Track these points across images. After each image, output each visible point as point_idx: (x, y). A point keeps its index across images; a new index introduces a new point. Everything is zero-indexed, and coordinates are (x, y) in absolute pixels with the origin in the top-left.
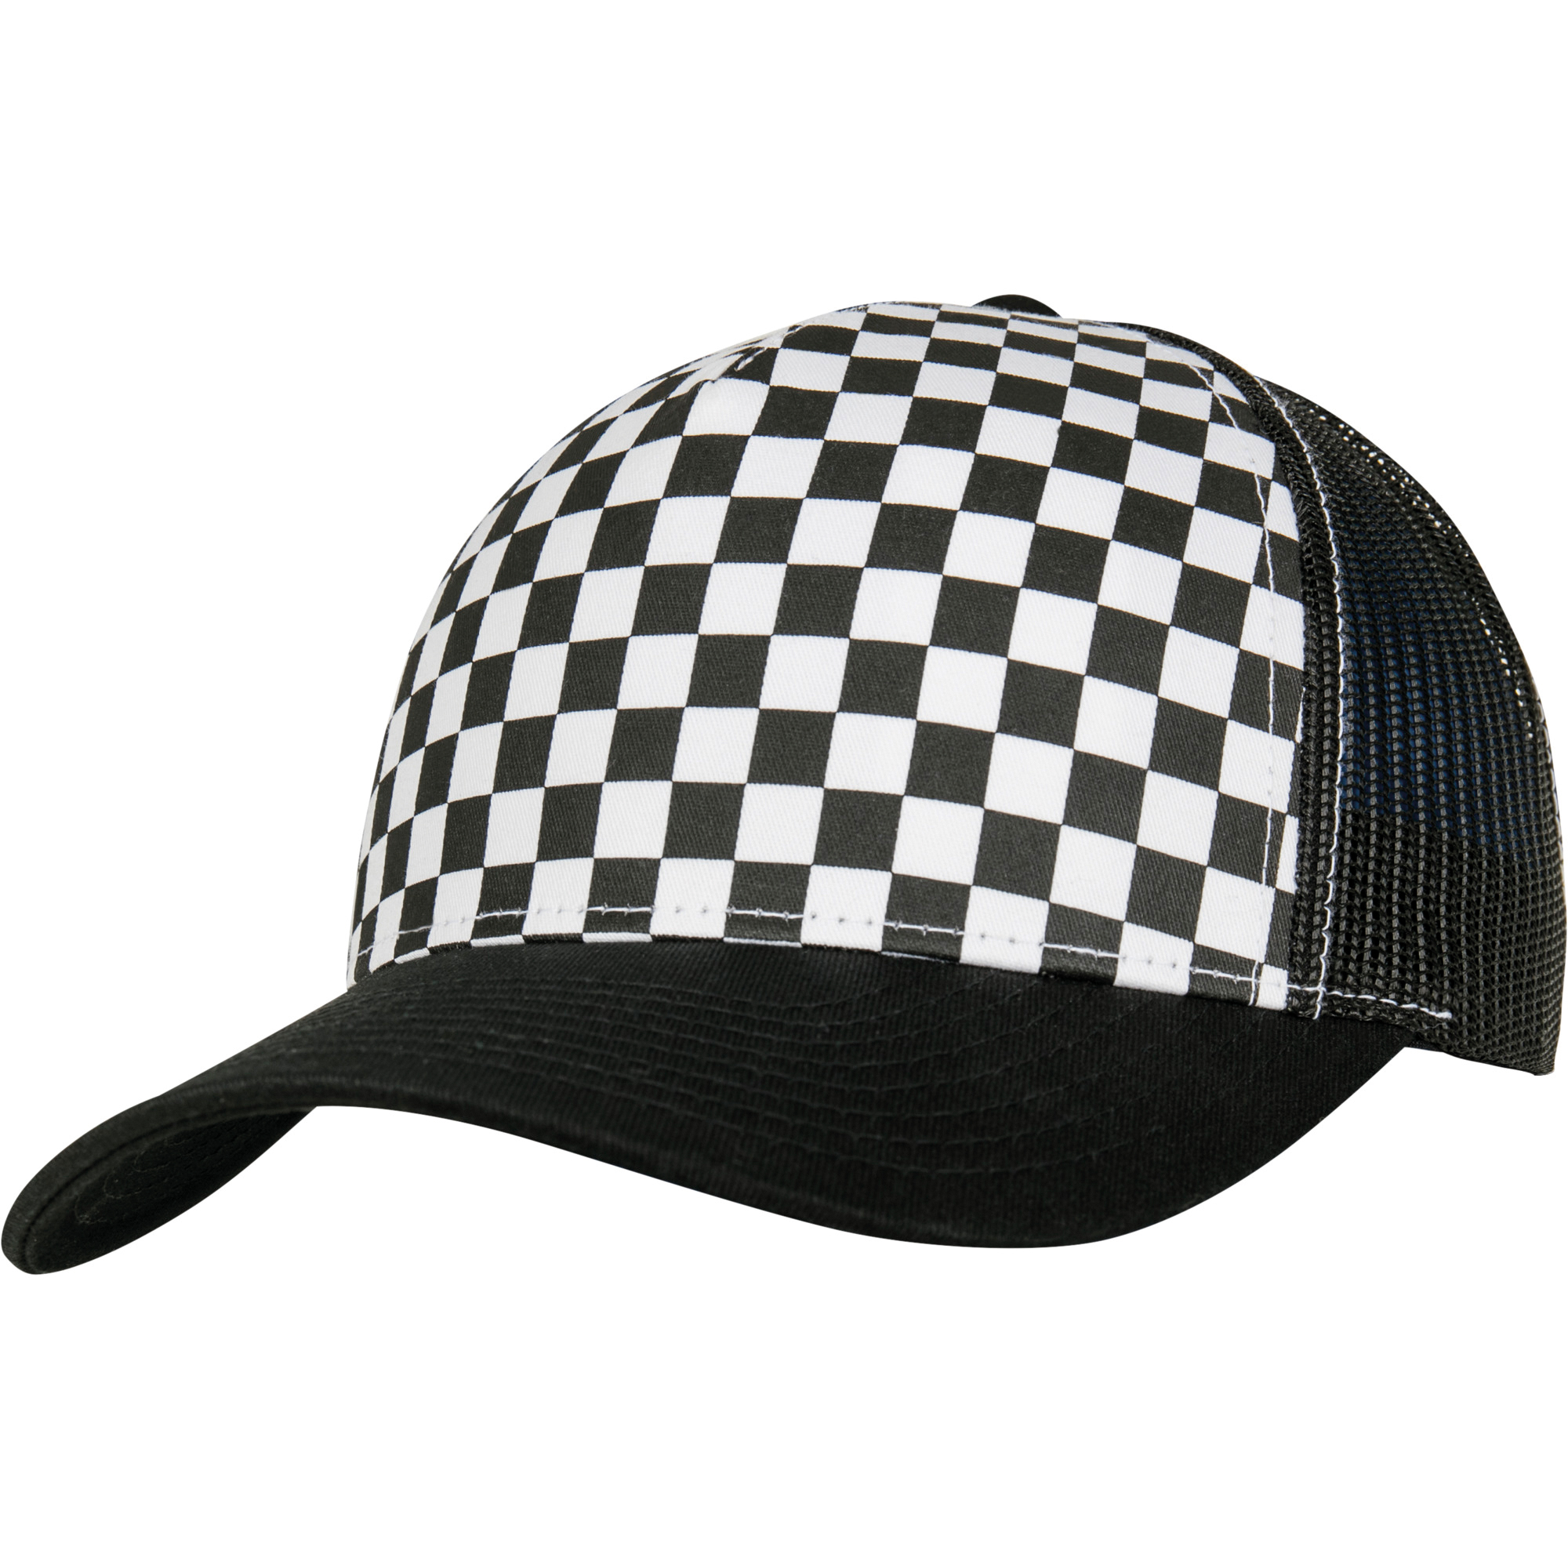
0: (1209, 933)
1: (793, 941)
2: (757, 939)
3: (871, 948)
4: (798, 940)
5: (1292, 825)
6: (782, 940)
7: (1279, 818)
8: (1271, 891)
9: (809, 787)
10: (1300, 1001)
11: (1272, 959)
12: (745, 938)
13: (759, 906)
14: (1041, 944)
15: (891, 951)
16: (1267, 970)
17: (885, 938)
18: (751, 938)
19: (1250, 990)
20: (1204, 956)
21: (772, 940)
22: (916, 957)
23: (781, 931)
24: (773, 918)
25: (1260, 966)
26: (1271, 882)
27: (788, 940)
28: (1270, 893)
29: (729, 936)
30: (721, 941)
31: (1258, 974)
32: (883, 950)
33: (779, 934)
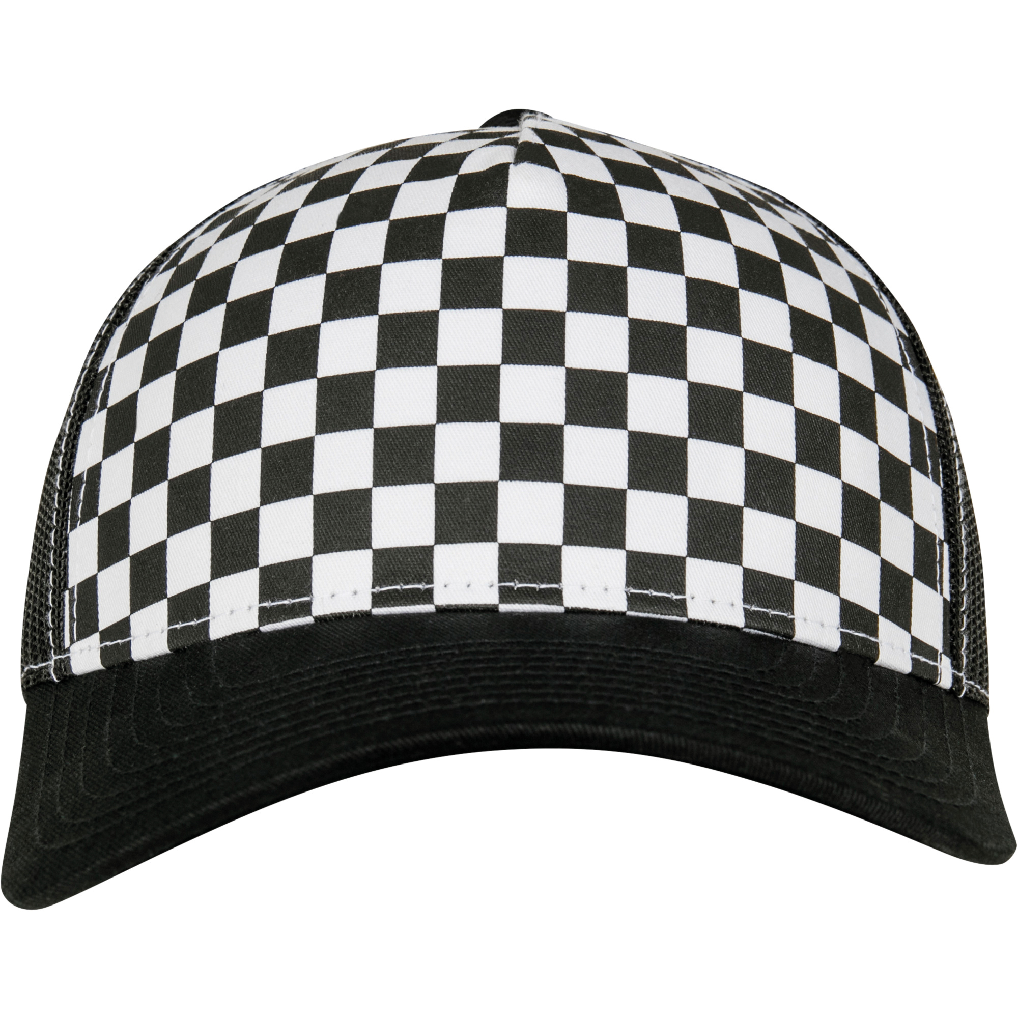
1: (681, 616)
2: (654, 613)
3: (737, 625)
4: (685, 615)
6: (673, 615)
9: (676, 496)
11: (946, 650)
12: (645, 612)
13: (651, 588)
14: (838, 628)
15: (751, 628)
16: (944, 658)
17: (745, 617)
18: (649, 612)
20: (917, 645)
21: (665, 615)
22: (766, 634)
23: (672, 608)
24: (663, 597)
25: (941, 655)
26: (941, 593)
27: (678, 616)
29: (632, 610)
30: (624, 614)
31: (940, 661)
32: (746, 627)
33: (671, 611)
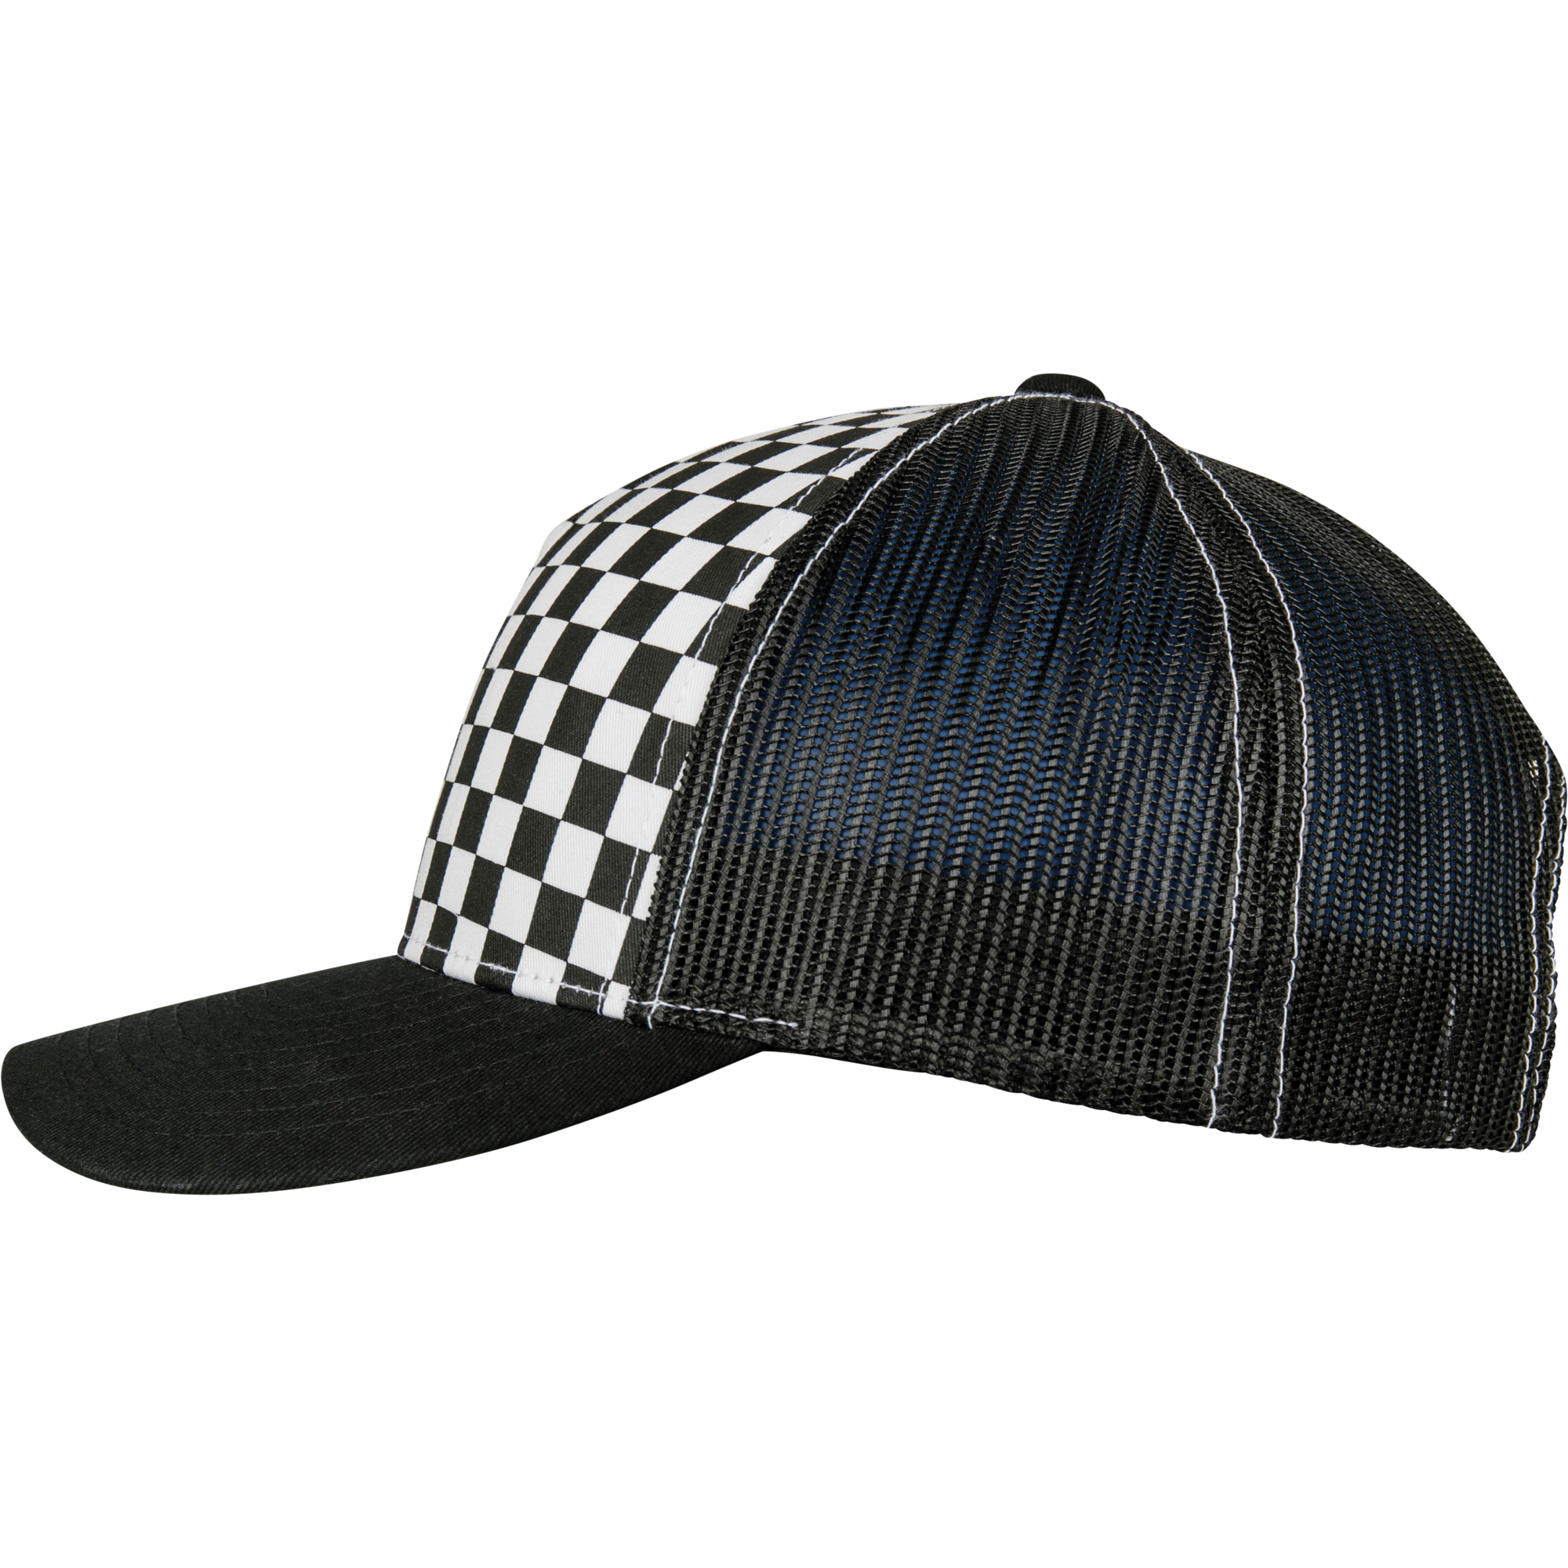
0: (579, 956)
3: (418, 963)
5: (654, 864)
7: (644, 856)
8: (628, 919)
10: (635, 1015)
11: (619, 977)
15: (425, 965)
16: (614, 985)
17: (423, 957)
19: (597, 1002)
20: (574, 974)
25: (609, 982)
26: (628, 911)
28: (626, 921)
31: (606, 990)
32: (422, 964)
